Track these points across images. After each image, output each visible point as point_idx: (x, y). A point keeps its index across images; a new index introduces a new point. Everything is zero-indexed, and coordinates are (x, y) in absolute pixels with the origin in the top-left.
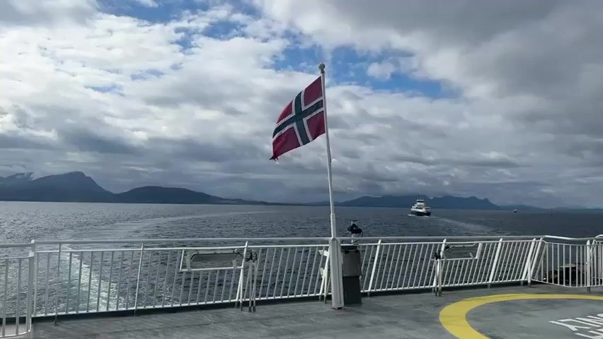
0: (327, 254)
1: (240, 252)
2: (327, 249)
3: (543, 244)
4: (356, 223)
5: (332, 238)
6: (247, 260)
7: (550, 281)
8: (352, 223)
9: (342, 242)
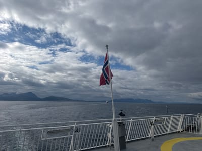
0: (111, 126)
1: (72, 128)
2: (111, 124)
3: (184, 117)
4: (122, 112)
5: (113, 119)
6: (75, 132)
7: (186, 131)
8: (120, 112)
9: (118, 120)
